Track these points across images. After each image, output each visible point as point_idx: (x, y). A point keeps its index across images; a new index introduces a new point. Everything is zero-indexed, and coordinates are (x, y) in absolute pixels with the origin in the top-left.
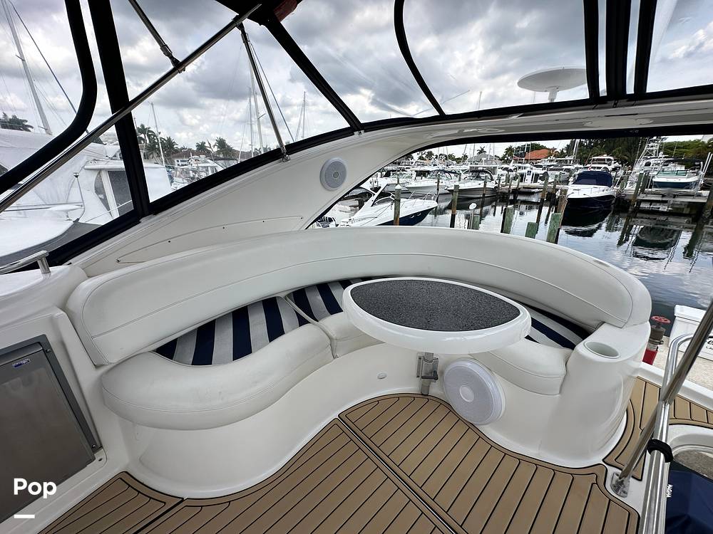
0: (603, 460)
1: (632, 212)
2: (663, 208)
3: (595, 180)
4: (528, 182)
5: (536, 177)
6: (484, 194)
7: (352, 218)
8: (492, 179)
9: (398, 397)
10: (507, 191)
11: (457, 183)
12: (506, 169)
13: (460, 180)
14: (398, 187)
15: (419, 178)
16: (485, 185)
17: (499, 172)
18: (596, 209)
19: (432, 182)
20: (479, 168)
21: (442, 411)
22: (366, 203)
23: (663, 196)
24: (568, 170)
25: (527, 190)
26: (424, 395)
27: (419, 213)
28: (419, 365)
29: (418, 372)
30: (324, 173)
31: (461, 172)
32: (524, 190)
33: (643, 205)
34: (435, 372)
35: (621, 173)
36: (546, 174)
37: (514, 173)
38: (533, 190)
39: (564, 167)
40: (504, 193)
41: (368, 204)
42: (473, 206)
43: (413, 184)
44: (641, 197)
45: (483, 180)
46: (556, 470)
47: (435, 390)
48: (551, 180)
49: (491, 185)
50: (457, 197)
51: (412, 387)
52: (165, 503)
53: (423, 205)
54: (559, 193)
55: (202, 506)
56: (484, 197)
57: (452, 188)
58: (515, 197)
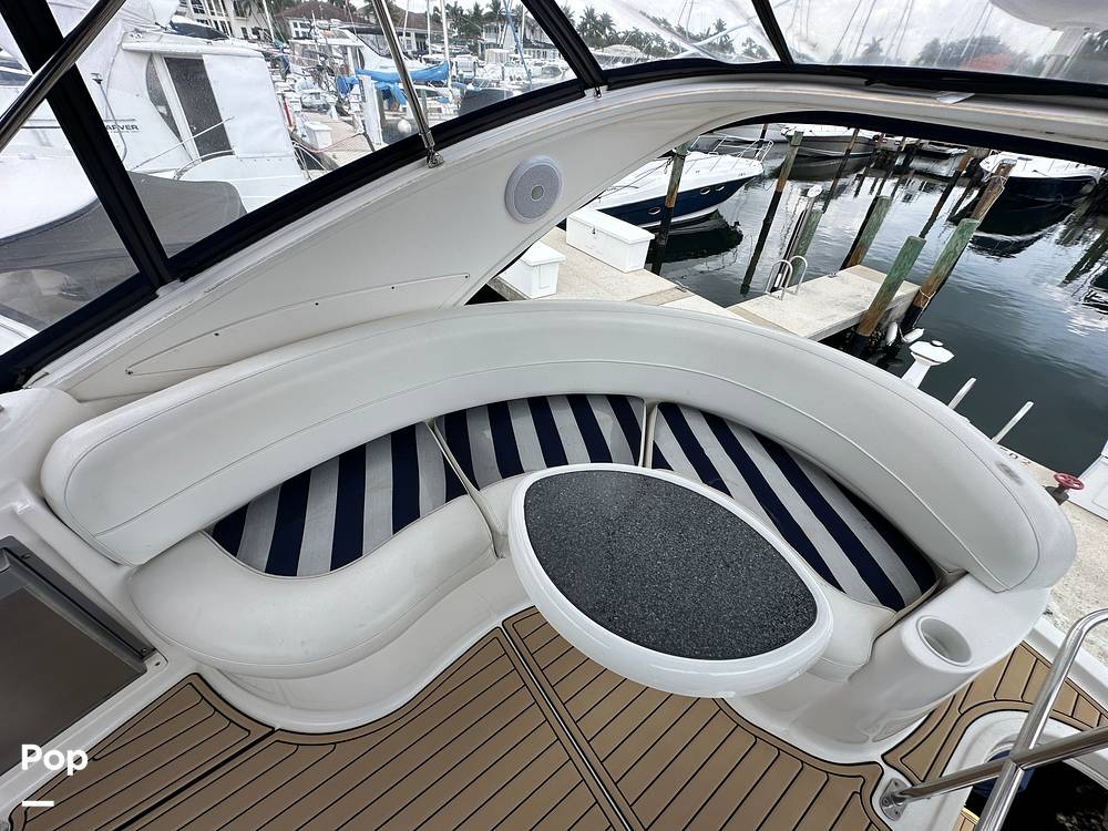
0: (883, 756)
10: (895, 148)
27: (720, 185)
30: (513, 188)
32: (930, 148)
38: (949, 151)
46: (805, 761)
50: (793, 157)
52: (250, 732)
53: (732, 170)
54: (988, 166)
55: (299, 743)
56: (847, 157)
57: (792, 133)
58: (907, 162)
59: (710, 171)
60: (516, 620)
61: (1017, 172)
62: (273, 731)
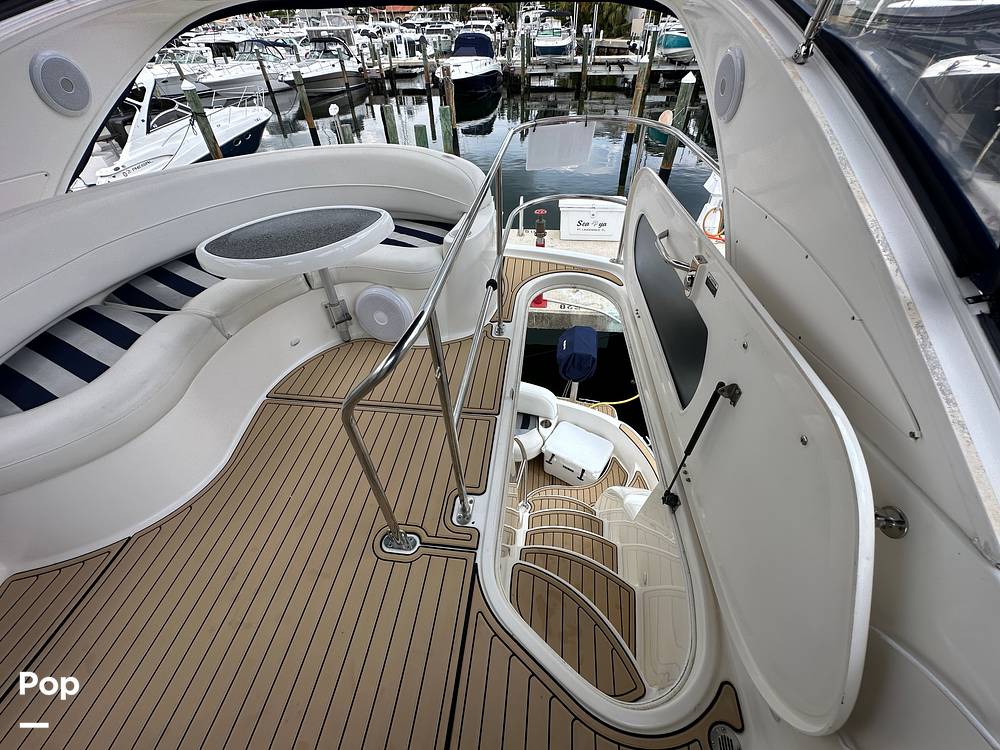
0: (490, 321)
1: (525, 92)
2: (551, 83)
3: (474, 49)
4: (402, 57)
5: (411, 48)
6: (347, 85)
7: (118, 164)
8: (350, 55)
9: (323, 355)
11: (295, 68)
12: (365, 33)
13: (298, 60)
14: (187, 85)
15: (220, 60)
16: (343, 66)
17: (358, 39)
18: (484, 93)
19: (250, 69)
20: (323, 34)
21: (368, 346)
22: (131, 130)
23: (548, 67)
24: (447, 32)
25: (405, 71)
26: (347, 341)
28: (328, 314)
29: (330, 320)
31: (295, 42)
32: (401, 71)
33: (535, 83)
34: (347, 314)
35: (505, 34)
36: (422, 39)
37: (379, 39)
38: (414, 71)
39: (443, 27)
40: (376, 80)
41: (136, 128)
42: (334, 109)
43: (215, 76)
44: (529, 70)
45: (336, 56)
47: (355, 333)
48: (430, 50)
49: (352, 66)
50: (305, 96)
51: (333, 340)
52: (109, 552)
53: (247, 118)
54: (439, 74)
55: (159, 526)
56: (349, 90)
57: (291, 78)
58: (393, 85)
59: (229, 123)
60: (275, 390)
61: (457, 75)
62: (130, 538)
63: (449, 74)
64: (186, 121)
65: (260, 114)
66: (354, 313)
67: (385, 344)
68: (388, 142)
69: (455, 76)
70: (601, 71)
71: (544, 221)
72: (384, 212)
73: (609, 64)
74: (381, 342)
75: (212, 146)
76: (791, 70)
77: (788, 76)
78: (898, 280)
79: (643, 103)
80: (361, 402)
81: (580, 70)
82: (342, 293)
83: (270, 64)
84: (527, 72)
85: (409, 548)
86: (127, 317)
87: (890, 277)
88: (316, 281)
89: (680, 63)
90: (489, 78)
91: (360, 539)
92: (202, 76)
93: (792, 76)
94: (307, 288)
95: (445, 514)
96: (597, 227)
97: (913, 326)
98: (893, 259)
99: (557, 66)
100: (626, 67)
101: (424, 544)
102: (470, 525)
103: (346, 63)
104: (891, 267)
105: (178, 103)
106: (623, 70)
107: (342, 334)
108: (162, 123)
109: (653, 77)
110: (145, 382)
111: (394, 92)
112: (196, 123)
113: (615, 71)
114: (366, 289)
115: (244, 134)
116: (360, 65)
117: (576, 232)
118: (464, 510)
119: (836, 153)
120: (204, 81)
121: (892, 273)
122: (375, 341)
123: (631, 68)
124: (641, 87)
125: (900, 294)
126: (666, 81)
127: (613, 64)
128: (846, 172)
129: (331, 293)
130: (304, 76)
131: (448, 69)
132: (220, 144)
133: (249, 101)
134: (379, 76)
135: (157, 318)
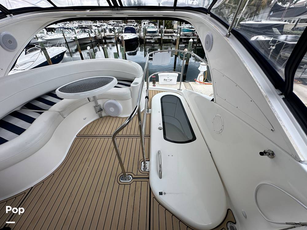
1: (145, 43)
2: (152, 41)
3: (130, 31)
4: (108, 33)
5: (111, 30)
6: (91, 41)
8: (92, 32)
9: (94, 122)
11: (75, 36)
12: (96, 26)
13: (75, 34)
14: (40, 40)
15: (49, 33)
17: (94, 28)
18: (134, 44)
19: (60, 36)
20: (83, 26)
21: (108, 118)
23: (151, 37)
24: (121, 26)
25: (109, 37)
26: (101, 117)
27: (59, 55)
28: (95, 109)
29: (96, 111)
31: (74, 28)
32: (108, 37)
33: (147, 40)
34: (101, 109)
35: (138, 27)
36: (114, 28)
37: (101, 28)
38: (112, 37)
39: (120, 25)
40: (100, 39)
42: (88, 48)
43: (49, 37)
45: (88, 32)
47: (104, 114)
48: (116, 31)
49: (93, 35)
50: (78, 44)
51: (96, 117)
52: (25, 193)
53: (59, 50)
54: (120, 38)
55: (43, 182)
56: (91, 42)
57: (74, 38)
58: (105, 41)
59: (53, 52)
60: (79, 134)
61: (125, 38)
62: (32, 187)
63: (123, 38)
64: (39, 51)
65: (63, 49)
66: (103, 108)
67: (113, 117)
68: (105, 58)
69: (124, 39)
70: (166, 38)
71: (155, 79)
72: (114, 78)
73: (168, 36)
74: (112, 117)
75: (48, 58)
76: (226, 39)
77: (226, 40)
78: (262, 90)
79: (179, 47)
80: (117, 135)
81: (160, 38)
82: (100, 102)
83: (67, 34)
84: (145, 38)
85: (129, 180)
86: (30, 113)
87: (260, 90)
88: (91, 99)
89: (188, 36)
90: (135, 39)
91: (113, 179)
92: (44, 37)
93: (227, 40)
94: (89, 101)
95: (139, 168)
96: (169, 81)
97: (268, 102)
98: (260, 85)
99: (154, 36)
100: (173, 37)
101: (133, 178)
102: (147, 170)
103: (91, 34)
104: (260, 87)
105: (36, 46)
106: (172, 38)
107: (99, 115)
108: (30, 51)
109: (181, 40)
110: (39, 133)
111: (106, 43)
112: (42, 51)
113: (170, 38)
114: (107, 101)
115: (58, 55)
116: (95, 35)
117: (164, 82)
118: (145, 166)
119: (241, 59)
120: (45, 39)
121: (260, 89)
122: (110, 116)
123: (175, 37)
124: (178, 42)
125: (263, 94)
126: (184, 41)
127: (170, 36)
128: (244, 64)
129: (96, 103)
130: (78, 38)
131: (123, 37)
132: (51, 58)
133: (60, 45)
134: (101, 38)
135: (41, 113)
